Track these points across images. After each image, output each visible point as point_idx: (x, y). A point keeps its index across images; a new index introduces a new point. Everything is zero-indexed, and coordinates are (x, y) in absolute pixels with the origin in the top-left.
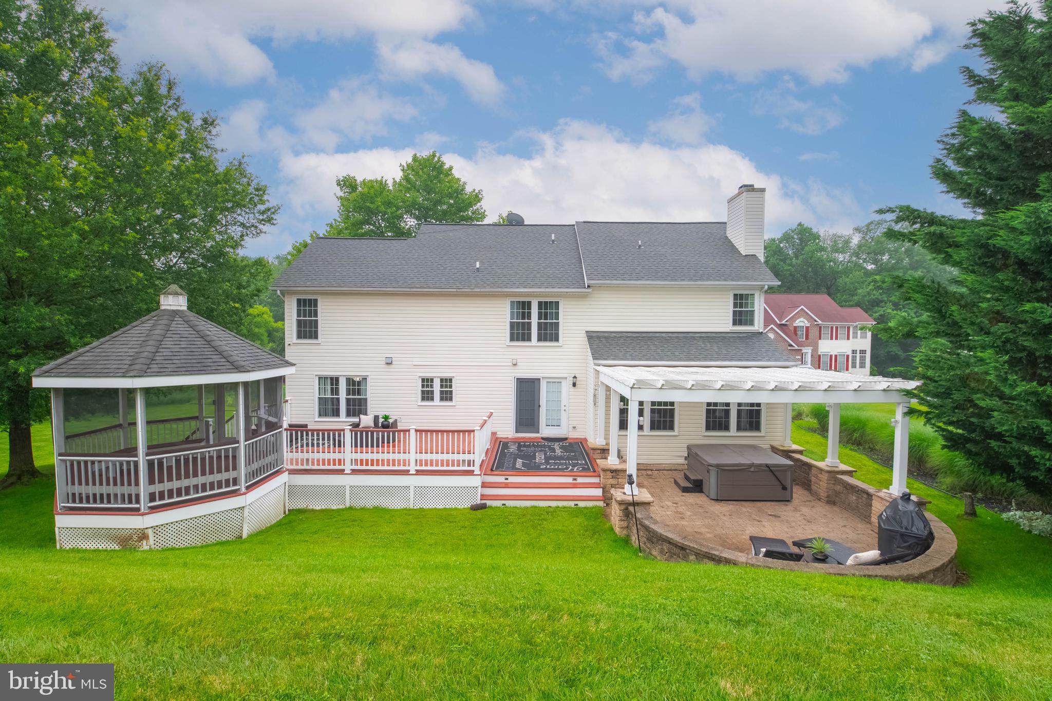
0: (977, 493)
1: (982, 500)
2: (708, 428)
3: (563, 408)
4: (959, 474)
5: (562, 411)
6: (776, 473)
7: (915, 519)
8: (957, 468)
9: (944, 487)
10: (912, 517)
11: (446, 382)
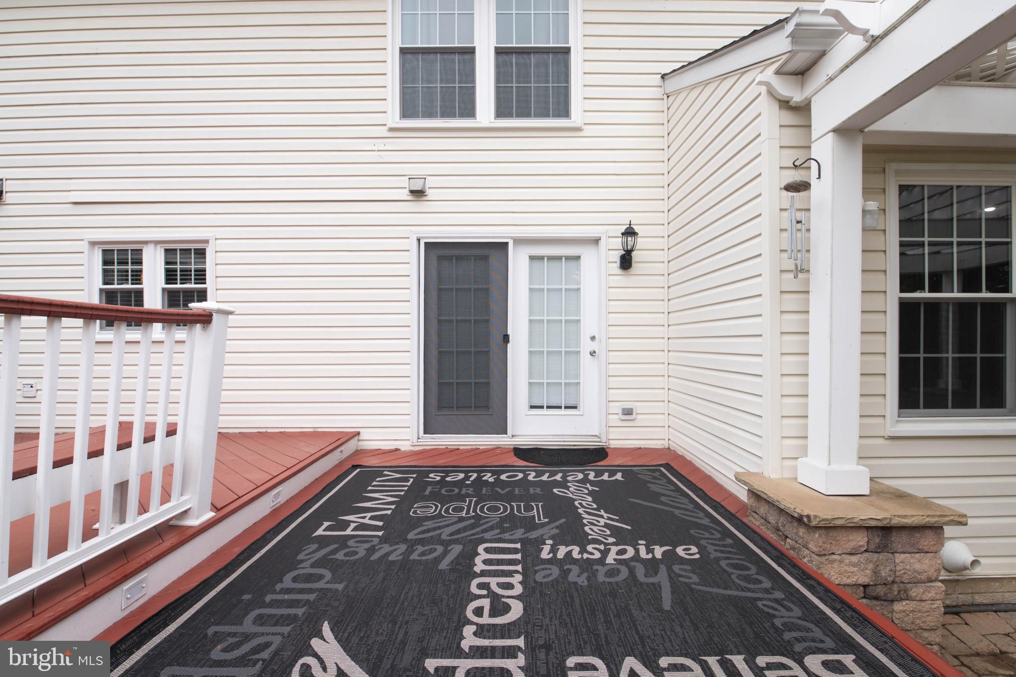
3: (586, 346)
5: (585, 356)
11: (186, 260)
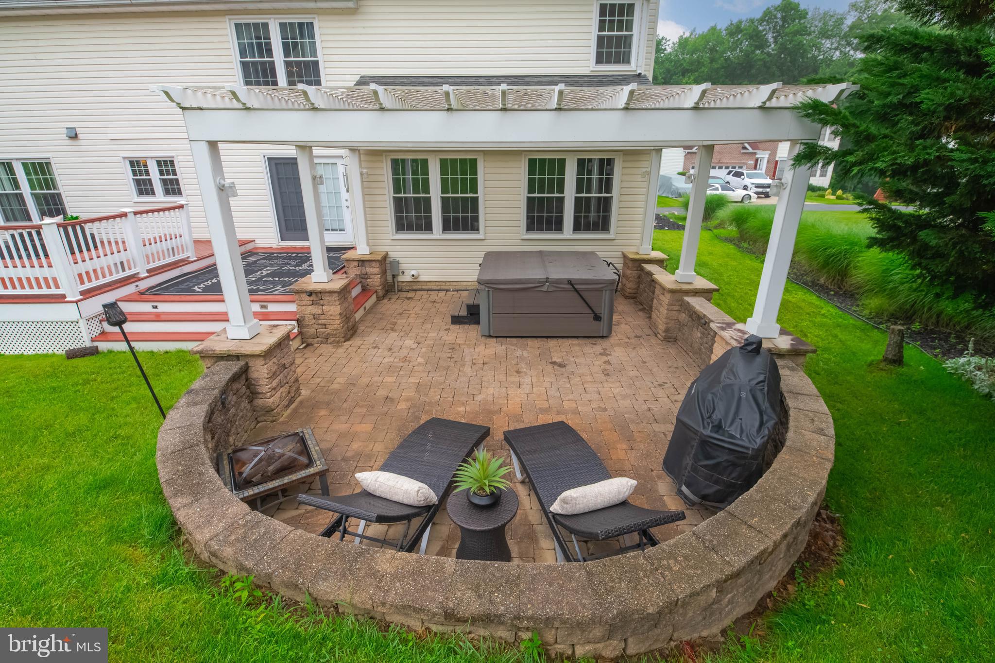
0: (912, 322)
1: (919, 333)
2: (530, 228)
3: (344, 203)
4: (893, 294)
5: (344, 208)
6: (583, 294)
7: (744, 403)
8: (891, 285)
9: (867, 312)
10: (740, 398)
11: (166, 165)
